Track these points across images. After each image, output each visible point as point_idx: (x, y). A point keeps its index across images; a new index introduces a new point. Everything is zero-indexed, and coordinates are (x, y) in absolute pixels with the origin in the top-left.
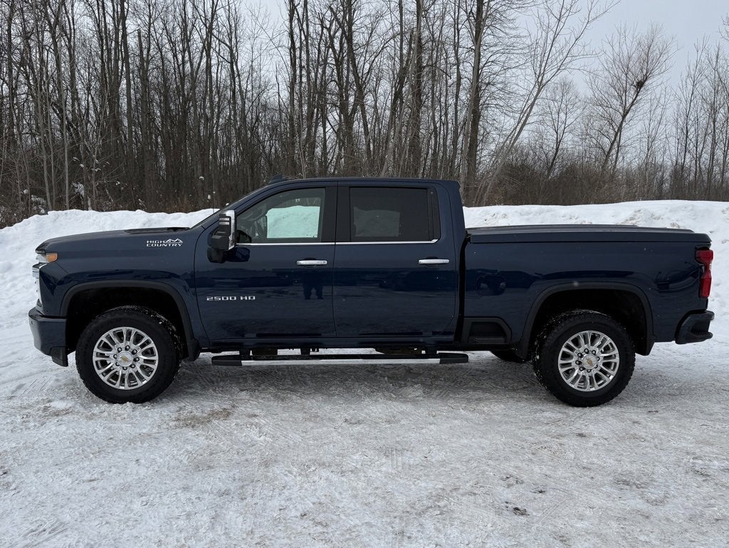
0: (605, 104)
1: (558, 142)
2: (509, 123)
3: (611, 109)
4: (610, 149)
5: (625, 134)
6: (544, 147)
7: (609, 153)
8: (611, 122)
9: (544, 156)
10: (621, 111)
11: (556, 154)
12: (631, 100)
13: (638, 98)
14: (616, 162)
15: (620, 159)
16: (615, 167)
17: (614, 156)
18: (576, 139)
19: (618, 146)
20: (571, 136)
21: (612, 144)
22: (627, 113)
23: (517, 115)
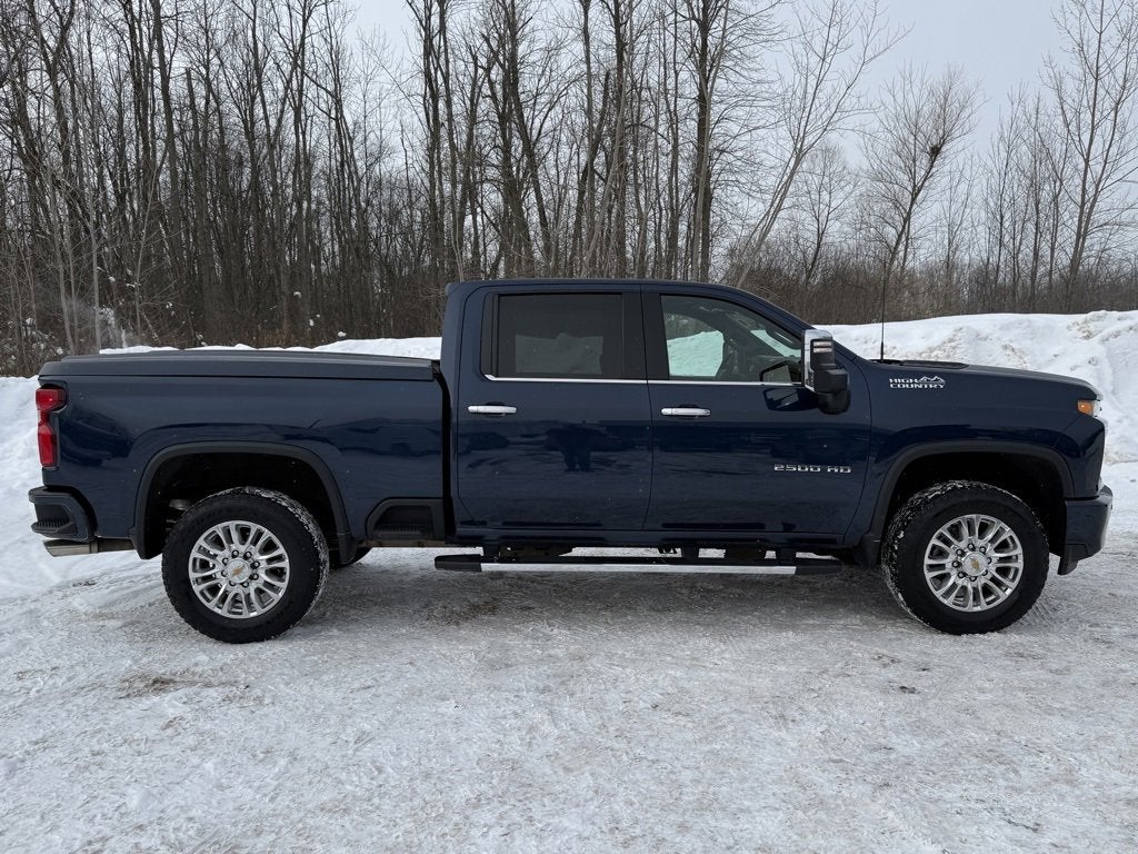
0: (888, 179)
1: (820, 235)
2: (755, 209)
3: (896, 186)
4: (898, 244)
5: (916, 222)
6: (801, 241)
7: (896, 248)
8: (896, 204)
9: (800, 255)
10: (910, 189)
11: (817, 252)
12: (923, 173)
13: (934, 170)
14: (905, 261)
15: (910, 257)
16: (903, 268)
17: (902, 254)
18: (846, 229)
19: (907, 239)
20: (838, 224)
21: (900, 236)
22: (919, 191)
23: (769, 197)
